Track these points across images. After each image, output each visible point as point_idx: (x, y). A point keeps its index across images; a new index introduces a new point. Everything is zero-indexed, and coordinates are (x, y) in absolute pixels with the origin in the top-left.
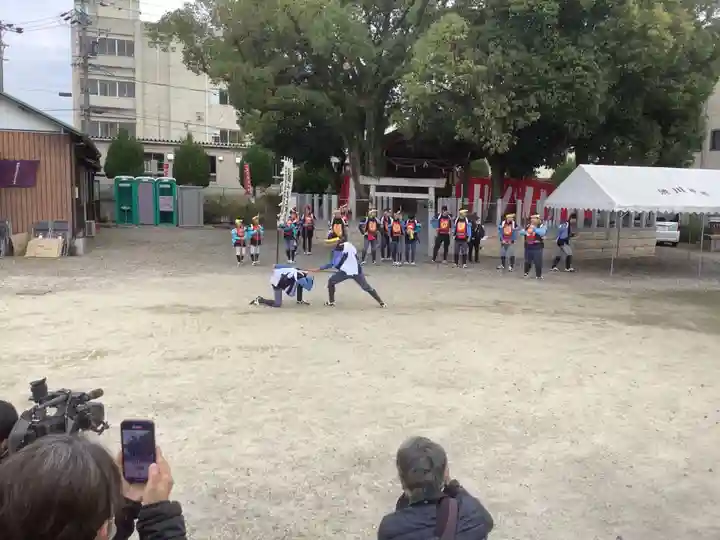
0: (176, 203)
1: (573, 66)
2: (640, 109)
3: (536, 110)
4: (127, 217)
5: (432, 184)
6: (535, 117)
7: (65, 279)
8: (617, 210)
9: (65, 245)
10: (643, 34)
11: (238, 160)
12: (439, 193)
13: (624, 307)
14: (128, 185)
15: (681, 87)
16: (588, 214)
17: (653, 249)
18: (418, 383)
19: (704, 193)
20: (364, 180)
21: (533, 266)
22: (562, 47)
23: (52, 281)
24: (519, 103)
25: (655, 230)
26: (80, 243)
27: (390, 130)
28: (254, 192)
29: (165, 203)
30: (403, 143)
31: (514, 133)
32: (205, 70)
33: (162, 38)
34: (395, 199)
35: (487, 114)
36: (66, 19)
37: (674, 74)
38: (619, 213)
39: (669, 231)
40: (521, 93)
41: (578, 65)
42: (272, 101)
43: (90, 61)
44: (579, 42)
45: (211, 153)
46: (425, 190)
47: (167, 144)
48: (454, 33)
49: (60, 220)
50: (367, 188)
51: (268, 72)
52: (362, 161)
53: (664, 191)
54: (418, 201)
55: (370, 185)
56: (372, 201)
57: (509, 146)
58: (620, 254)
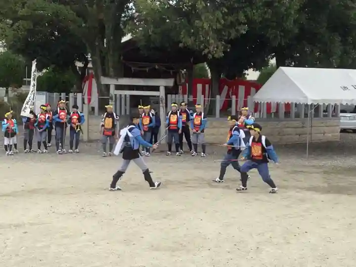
3: (245, 24)
5: (162, 83)
6: (244, 30)
8: (309, 103)
12: (169, 91)
13: (318, 180)
16: (288, 106)
17: (339, 134)
18: (155, 248)
20: (105, 81)
25: (340, 119)
27: (125, 39)
28: (7, 92)
30: (139, 49)
31: (228, 42)
34: (132, 96)
35: (206, 26)
38: (312, 105)
39: (350, 121)
40: (232, 10)
42: (22, 12)
46: (156, 89)
50: (107, 87)
52: (103, 64)
53: (345, 88)
54: (151, 98)
55: (110, 85)
56: (111, 98)
57: (224, 52)
58: (313, 139)
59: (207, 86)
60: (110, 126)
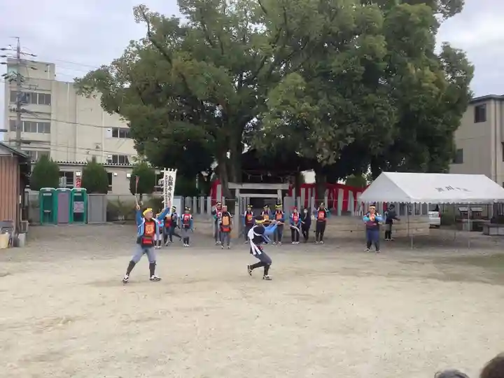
0: (86, 206)
1: (375, 107)
2: (415, 136)
3: (351, 135)
4: (49, 218)
5: (279, 187)
6: (350, 140)
7: (17, 264)
8: (413, 202)
9: (11, 239)
10: (419, 87)
11: (129, 175)
12: (284, 193)
14: (51, 194)
15: (441, 121)
17: (429, 229)
19: (465, 190)
20: (231, 186)
21: (373, 242)
22: (367, 94)
23: (9, 266)
24: (340, 131)
25: (429, 217)
26: (22, 237)
27: (246, 151)
28: (141, 197)
29: (79, 207)
30: (256, 159)
31: (338, 151)
32: (117, 112)
33: (87, 89)
34: (251, 198)
35: (321, 139)
36: (6, 78)
37: (436, 113)
39: (434, 218)
40: (341, 125)
41: (378, 106)
42: (165, 131)
43: (22, 108)
44: (377, 91)
45: (109, 171)
46: (275, 192)
47: (76, 165)
48: (297, 85)
49: (7, 220)
50: (233, 191)
51: (163, 111)
53: (440, 190)
54: (265, 200)
55: (235, 189)
56: (237, 201)
57: (335, 160)
58: (410, 232)
59: (309, 189)
60: (227, 223)
